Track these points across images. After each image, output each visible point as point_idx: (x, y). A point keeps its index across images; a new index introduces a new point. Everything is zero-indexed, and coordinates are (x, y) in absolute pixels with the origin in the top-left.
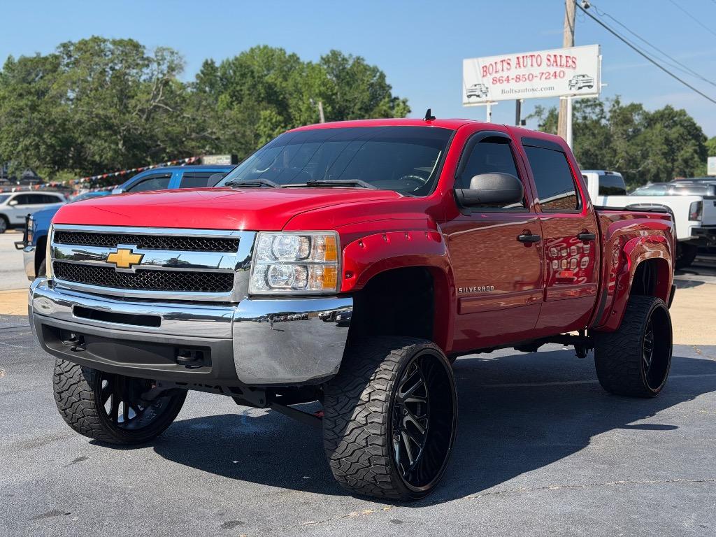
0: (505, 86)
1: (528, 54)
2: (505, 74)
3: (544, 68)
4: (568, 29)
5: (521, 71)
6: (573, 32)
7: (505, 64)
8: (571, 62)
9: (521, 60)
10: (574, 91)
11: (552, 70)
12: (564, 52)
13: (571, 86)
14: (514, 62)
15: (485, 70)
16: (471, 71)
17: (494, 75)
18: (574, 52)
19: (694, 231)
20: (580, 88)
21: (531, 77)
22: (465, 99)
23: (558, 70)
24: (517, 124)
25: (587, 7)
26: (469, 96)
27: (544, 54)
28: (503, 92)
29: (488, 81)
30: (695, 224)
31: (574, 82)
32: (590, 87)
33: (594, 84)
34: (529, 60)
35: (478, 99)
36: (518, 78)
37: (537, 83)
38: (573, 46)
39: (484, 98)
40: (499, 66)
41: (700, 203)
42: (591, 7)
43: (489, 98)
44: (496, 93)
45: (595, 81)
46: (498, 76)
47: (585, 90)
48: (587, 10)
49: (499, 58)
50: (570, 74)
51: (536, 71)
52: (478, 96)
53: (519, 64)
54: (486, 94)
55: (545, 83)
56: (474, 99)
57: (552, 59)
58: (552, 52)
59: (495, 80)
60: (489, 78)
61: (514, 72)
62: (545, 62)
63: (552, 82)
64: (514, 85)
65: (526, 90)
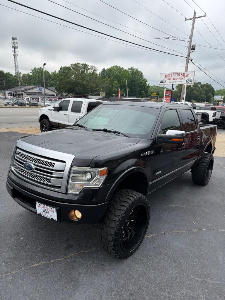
0: (170, 81)
2: (170, 78)
3: (180, 77)
5: (174, 77)
7: (171, 75)
8: (187, 75)
10: (187, 83)
11: (182, 77)
13: (187, 82)
19: (214, 119)
20: (189, 82)
21: (176, 79)
22: (160, 83)
23: (184, 77)
24: (172, 89)
31: (187, 80)
32: (191, 82)
33: (193, 81)
34: (177, 74)
36: (173, 79)
37: (178, 80)
39: (164, 83)
40: (169, 76)
41: (216, 113)
44: (168, 82)
46: (168, 78)
47: (190, 83)
48: (192, 61)
50: (187, 78)
51: (178, 77)
52: (163, 83)
53: (174, 75)
54: (165, 82)
55: (180, 80)
57: (182, 74)
59: (167, 79)
60: (166, 78)
61: (172, 77)
62: (181, 75)
63: (182, 80)
64: (172, 80)
65: (175, 82)
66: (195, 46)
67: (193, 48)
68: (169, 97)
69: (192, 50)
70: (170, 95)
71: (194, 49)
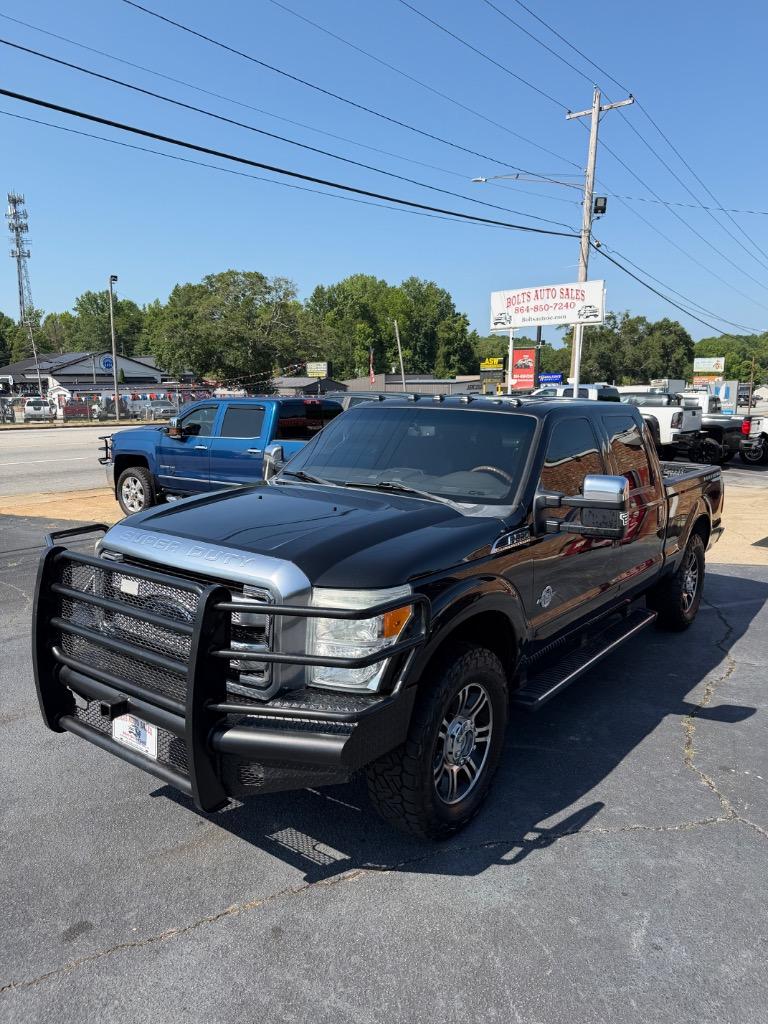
0: (526, 315)
1: (546, 287)
2: (525, 305)
3: (558, 300)
4: (583, 264)
5: (539, 302)
6: (586, 267)
7: (526, 296)
8: (581, 295)
9: (539, 293)
10: (582, 319)
11: (564, 301)
12: (574, 286)
13: (580, 315)
14: (533, 295)
15: (510, 302)
16: (498, 302)
17: (517, 306)
18: (584, 286)
19: (675, 437)
20: (587, 317)
21: (547, 307)
22: (493, 326)
23: (569, 301)
24: (538, 343)
25: (599, 246)
26: (496, 324)
27: (558, 288)
28: (524, 320)
29: (511, 311)
30: (676, 431)
31: (582, 312)
32: (596, 316)
33: (600, 313)
34: (546, 292)
35: (503, 326)
36: (536, 308)
37: (552, 313)
38: (586, 280)
39: (508, 325)
40: (521, 298)
41: (681, 414)
42: (603, 247)
43: (512, 325)
44: (517, 321)
45: (600, 311)
46: (519, 306)
47: (592, 319)
48: (599, 248)
49: (520, 291)
50: (579, 305)
51: (551, 302)
52: (503, 323)
53: (537, 296)
54: (509, 321)
55: (558, 313)
56: (500, 325)
57: (565, 292)
58: (565, 286)
59: (517, 310)
60: (512, 308)
61: (532, 304)
62: (559, 294)
63: (564, 312)
64: (532, 314)
65: (543, 319)
66: (605, 199)
67: (601, 203)
68: (527, 370)
69: (596, 212)
70: (531, 365)
71: (603, 210)
